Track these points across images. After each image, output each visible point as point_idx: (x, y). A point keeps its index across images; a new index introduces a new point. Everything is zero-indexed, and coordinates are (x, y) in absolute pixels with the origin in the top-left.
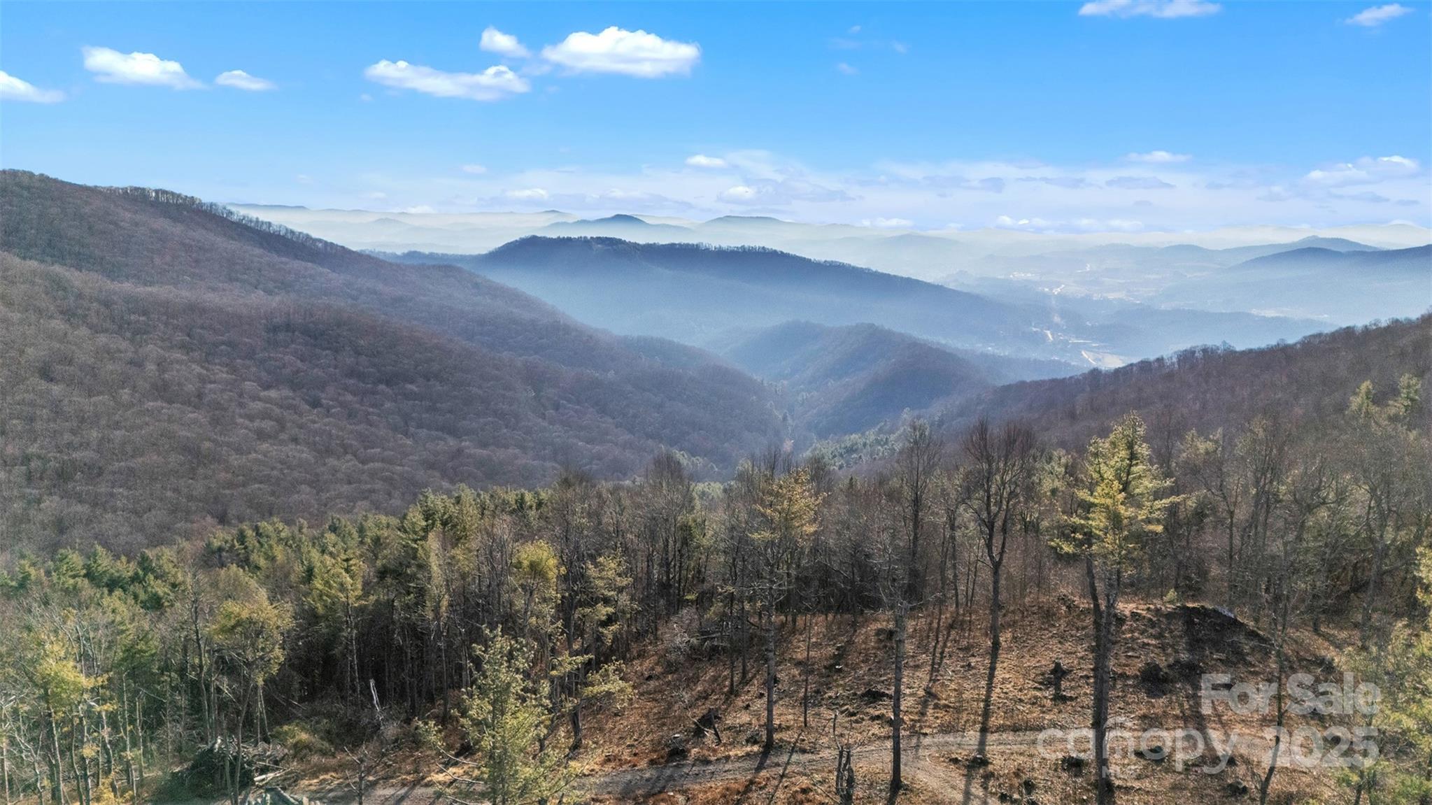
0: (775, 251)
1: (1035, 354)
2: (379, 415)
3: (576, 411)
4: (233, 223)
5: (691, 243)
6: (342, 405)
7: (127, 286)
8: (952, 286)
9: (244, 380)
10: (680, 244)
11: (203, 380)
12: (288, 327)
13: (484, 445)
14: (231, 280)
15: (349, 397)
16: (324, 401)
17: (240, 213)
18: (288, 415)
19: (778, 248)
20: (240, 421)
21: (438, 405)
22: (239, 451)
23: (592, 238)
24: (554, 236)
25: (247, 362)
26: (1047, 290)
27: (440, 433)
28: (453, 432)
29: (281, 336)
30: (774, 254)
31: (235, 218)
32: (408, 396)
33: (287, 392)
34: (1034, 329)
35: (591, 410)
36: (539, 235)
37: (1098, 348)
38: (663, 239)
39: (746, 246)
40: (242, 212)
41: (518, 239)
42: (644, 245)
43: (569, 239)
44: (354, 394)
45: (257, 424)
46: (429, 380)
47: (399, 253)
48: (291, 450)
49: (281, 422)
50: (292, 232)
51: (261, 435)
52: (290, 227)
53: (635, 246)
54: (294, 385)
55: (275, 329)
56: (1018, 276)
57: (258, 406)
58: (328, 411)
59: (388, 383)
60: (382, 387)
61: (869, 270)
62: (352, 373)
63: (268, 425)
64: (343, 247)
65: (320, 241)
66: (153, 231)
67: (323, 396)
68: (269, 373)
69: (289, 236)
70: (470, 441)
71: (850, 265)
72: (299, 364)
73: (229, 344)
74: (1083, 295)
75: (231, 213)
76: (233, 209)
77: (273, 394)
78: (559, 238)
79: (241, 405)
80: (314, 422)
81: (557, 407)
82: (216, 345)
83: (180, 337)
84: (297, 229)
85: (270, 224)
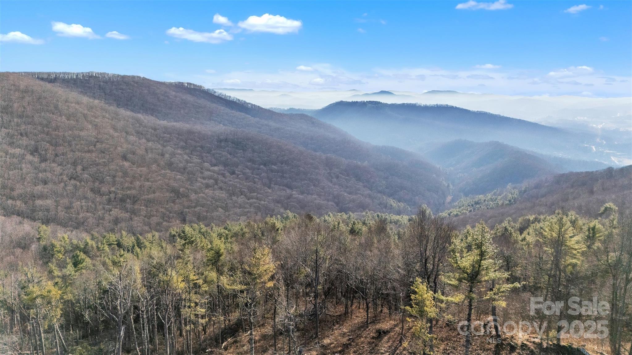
2: (259, 179)
3: (346, 180)
4: (216, 96)
6: (244, 174)
7: (164, 123)
8: (543, 124)
9: (204, 162)
10: (407, 104)
11: (187, 162)
12: (226, 140)
13: (302, 193)
14: (210, 120)
15: (248, 171)
16: (236, 172)
17: (219, 92)
18: (221, 178)
19: (454, 105)
20: (199, 179)
21: (285, 175)
22: (196, 192)
25: (208, 155)
27: (284, 188)
28: (290, 187)
29: (223, 144)
30: (452, 108)
31: (217, 94)
32: (272, 171)
33: (221, 168)
34: (586, 145)
35: (353, 179)
36: (344, 100)
37: (620, 155)
38: (399, 101)
39: (439, 104)
40: (220, 91)
41: (335, 102)
43: (357, 102)
44: (250, 169)
45: (206, 181)
46: (282, 164)
47: (286, 109)
48: (218, 193)
49: (216, 181)
50: (239, 100)
51: (207, 186)
52: (238, 98)
53: (386, 105)
54: (225, 165)
55: (220, 141)
56: (580, 119)
57: (207, 173)
58: (238, 176)
59: (265, 165)
60: (262, 166)
61: (499, 115)
62: (251, 160)
63: (211, 182)
65: (250, 103)
66: (182, 100)
68: (216, 159)
69: (238, 102)
70: (296, 191)
72: (229, 156)
73: (202, 147)
74: (614, 128)
75: (215, 92)
76: (216, 91)
77: (216, 168)
78: (352, 101)
79: (202, 173)
80: (230, 181)
81: (337, 177)
82: (195, 147)
83: (182, 143)
84: (241, 99)
85: (230, 97)
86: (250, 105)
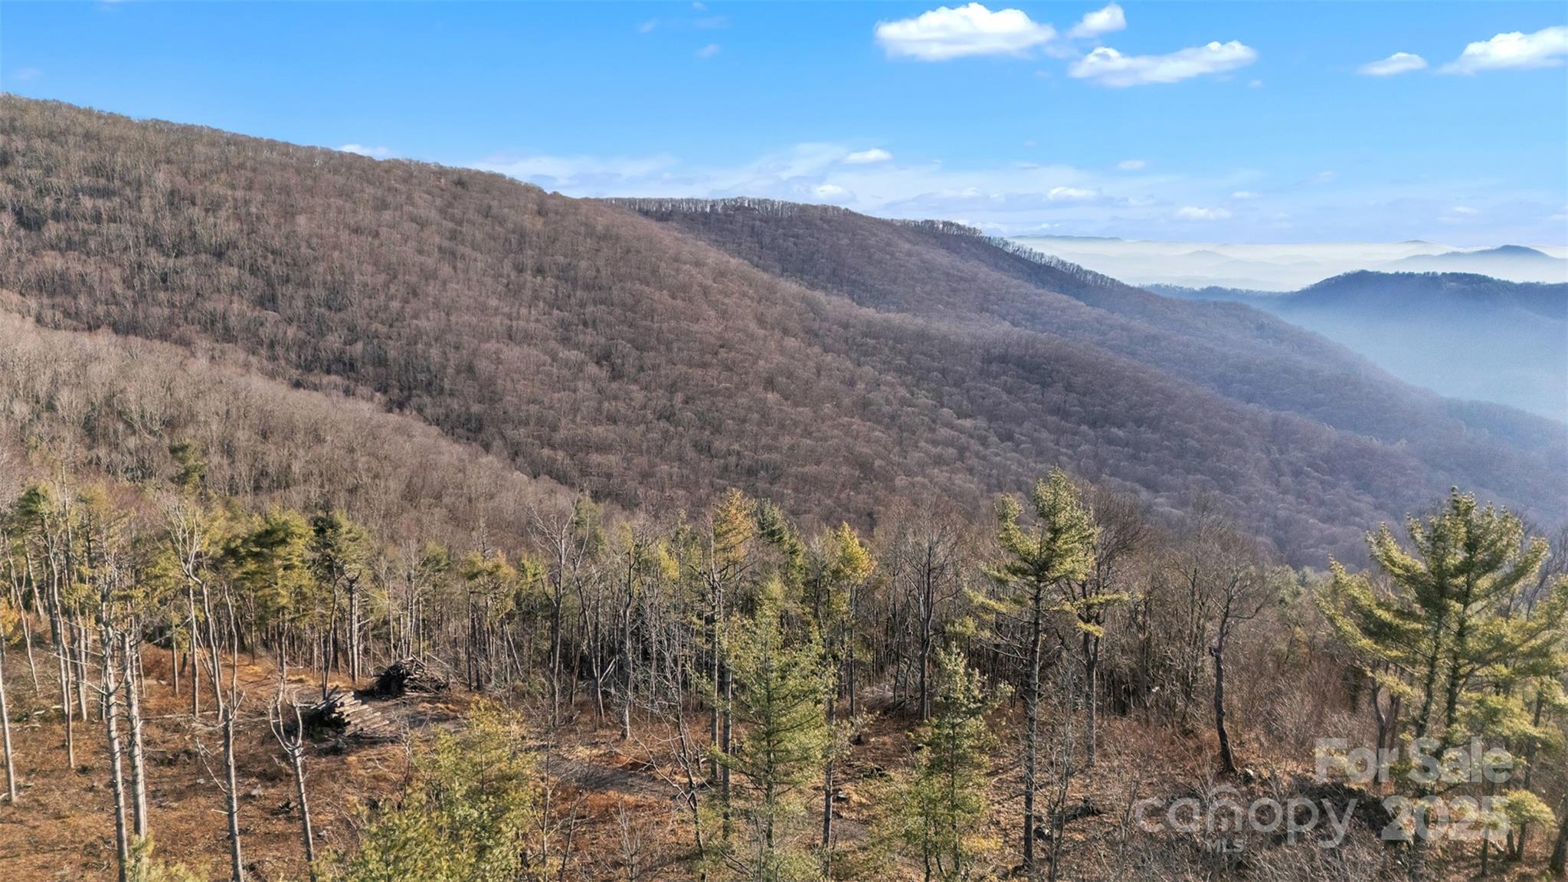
2: (1070, 457)
3: (1322, 483)
4: (1007, 253)
6: (1035, 441)
7: (869, 312)
9: (942, 406)
11: (903, 402)
12: (1003, 359)
13: (1181, 505)
14: (982, 310)
15: (1045, 435)
16: (1017, 436)
17: (1017, 244)
18: (975, 446)
20: (922, 444)
21: (1143, 454)
22: (909, 473)
23: (1444, 274)
25: (954, 390)
27: (1137, 486)
28: (1152, 486)
29: (994, 367)
31: (1010, 249)
32: (1111, 441)
33: (982, 423)
35: (1347, 483)
40: (1018, 242)
42: (1521, 285)
43: (1411, 276)
44: (1052, 432)
45: (939, 449)
46: (1140, 426)
47: (1197, 288)
48: (961, 480)
49: (962, 450)
50: (1064, 264)
51: (939, 461)
52: (1062, 258)
53: (1506, 287)
54: (992, 417)
55: (988, 359)
57: (944, 432)
58: (1018, 446)
59: (1093, 425)
60: (1084, 428)
62: (1060, 411)
63: (951, 452)
64: (1113, 280)
65: (1090, 272)
66: (923, 261)
67: (1018, 430)
68: (972, 401)
69: (1060, 267)
70: (1168, 498)
72: (1005, 397)
73: (944, 372)
75: (1007, 244)
76: (1010, 241)
77: (968, 423)
78: (1397, 273)
79: (932, 430)
80: (997, 455)
81: (1297, 473)
82: (929, 371)
83: (900, 361)
84: (1069, 260)
85: (1042, 255)
86: (1089, 277)
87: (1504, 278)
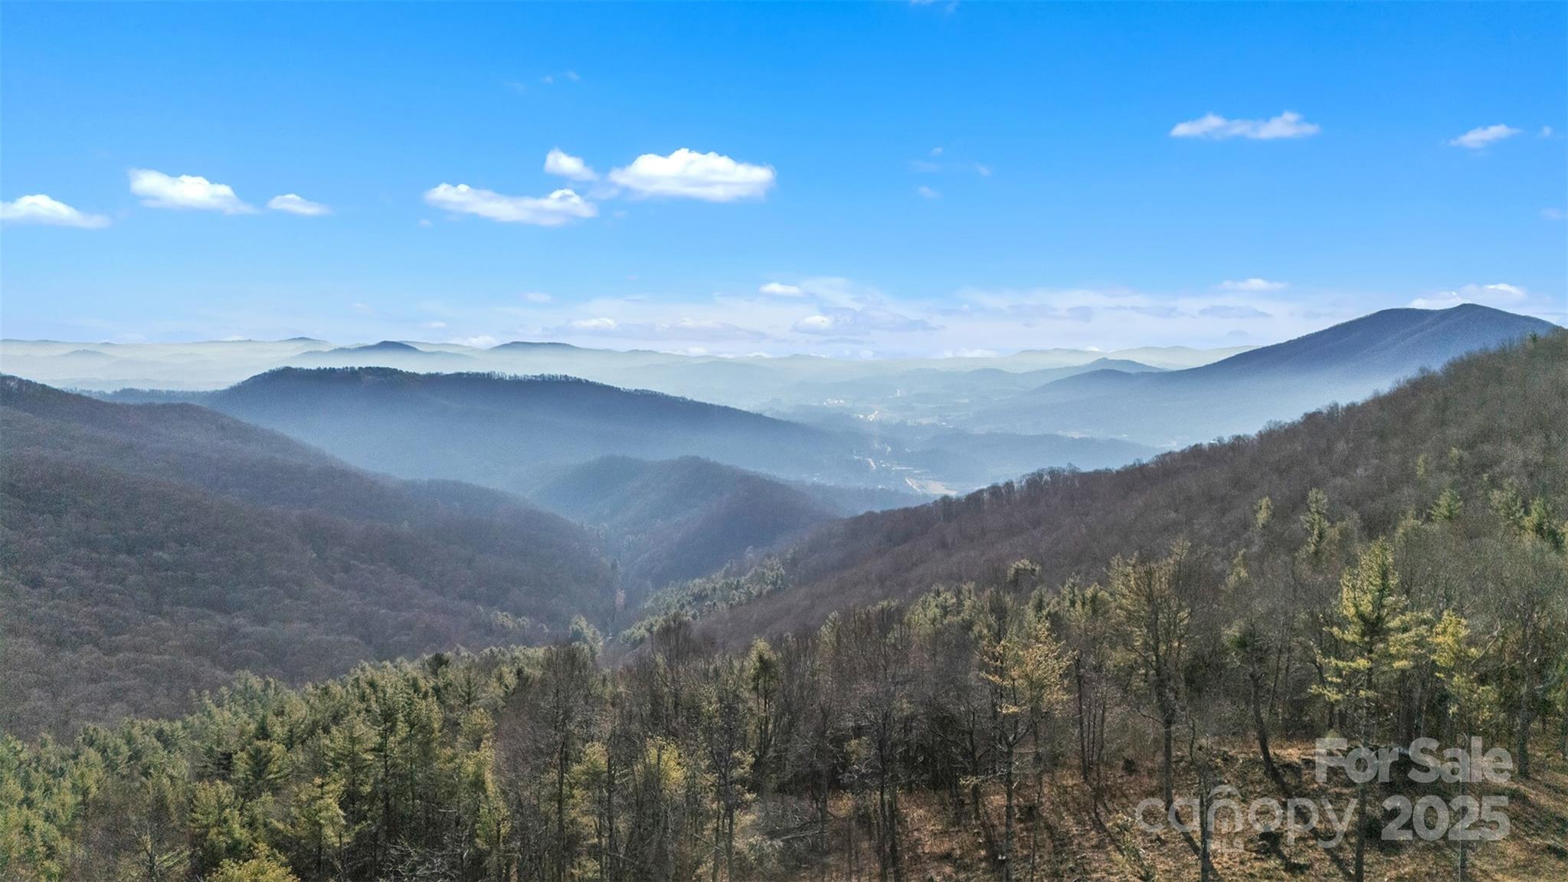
0: (579, 380)
1: (860, 483)
2: (122, 593)
3: (371, 572)
5: (481, 371)
6: (70, 582)
8: (767, 414)
13: (263, 621)
16: (46, 579)
19: (583, 377)
21: (198, 575)
23: (360, 368)
24: (314, 367)
26: (861, 416)
27: (207, 611)
28: (222, 607)
30: (578, 382)
32: (156, 566)
34: (856, 458)
35: (389, 569)
36: (293, 366)
37: (919, 474)
38: (448, 369)
39: (546, 374)
41: (267, 371)
42: (424, 376)
43: (332, 370)
44: (87, 567)
46: (182, 546)
47: (109, 391)
53: (413, 377)
56: (833, 403)
58: (54, 591)
59: (129, 552)
60: (122, 557)
61: (684, 399)
62: (84, 541)
64: (44, 386)
67: (46, 572)
70: (244, 617)
71: (663, 394)
72: (8, 533)
74: (897, 421)
78: (319, 369)
81: (347, 569)
87: (411, 370)
